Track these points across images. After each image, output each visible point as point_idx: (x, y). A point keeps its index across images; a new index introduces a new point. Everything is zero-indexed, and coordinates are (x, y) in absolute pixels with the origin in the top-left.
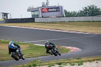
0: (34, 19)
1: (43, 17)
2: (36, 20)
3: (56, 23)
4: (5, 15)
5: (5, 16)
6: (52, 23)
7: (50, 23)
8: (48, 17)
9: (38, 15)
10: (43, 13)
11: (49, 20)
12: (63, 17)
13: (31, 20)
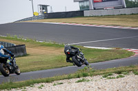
0: (83, 11)
1: (95, 9)
2: (86, 13)
3: (113, 16)
4: (44, 7)
5: (43, 9)
6: (108, 16)
7: (105, 16)
8: (103, 9)
9: (88, 7)
10: (95, 4)
11: (104, 13)
12: (124, 8)
13: (79, 14)
